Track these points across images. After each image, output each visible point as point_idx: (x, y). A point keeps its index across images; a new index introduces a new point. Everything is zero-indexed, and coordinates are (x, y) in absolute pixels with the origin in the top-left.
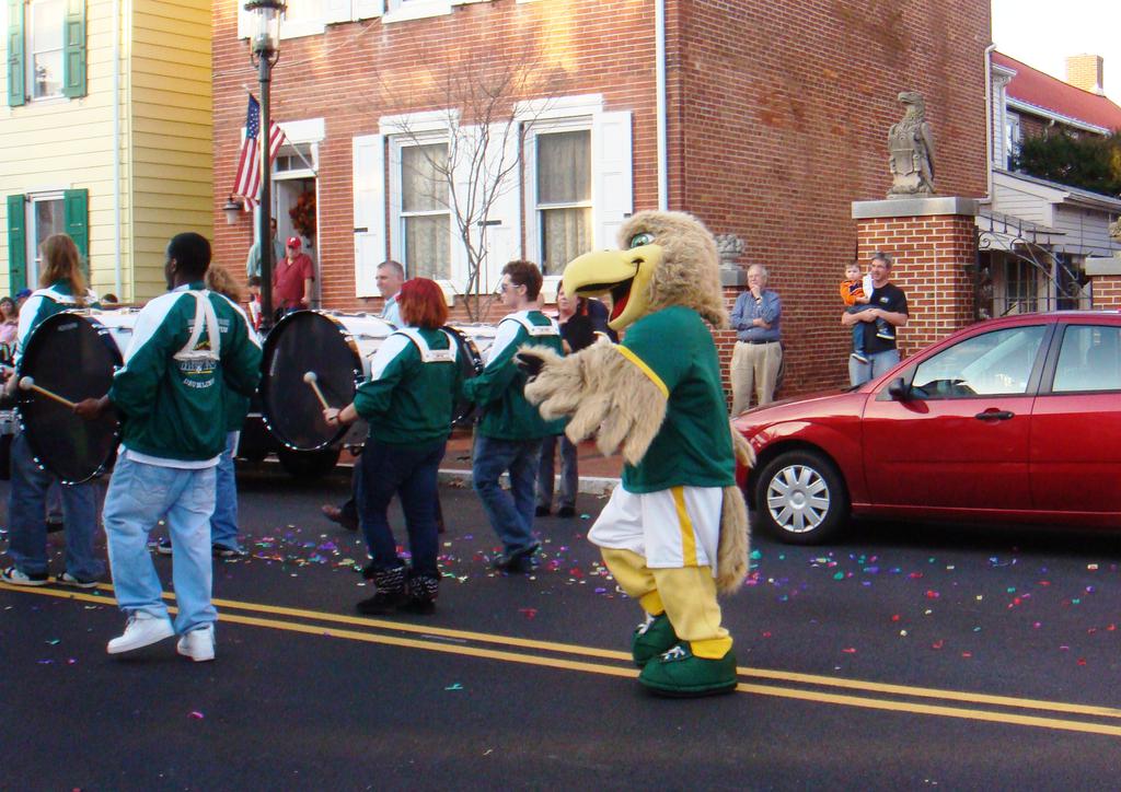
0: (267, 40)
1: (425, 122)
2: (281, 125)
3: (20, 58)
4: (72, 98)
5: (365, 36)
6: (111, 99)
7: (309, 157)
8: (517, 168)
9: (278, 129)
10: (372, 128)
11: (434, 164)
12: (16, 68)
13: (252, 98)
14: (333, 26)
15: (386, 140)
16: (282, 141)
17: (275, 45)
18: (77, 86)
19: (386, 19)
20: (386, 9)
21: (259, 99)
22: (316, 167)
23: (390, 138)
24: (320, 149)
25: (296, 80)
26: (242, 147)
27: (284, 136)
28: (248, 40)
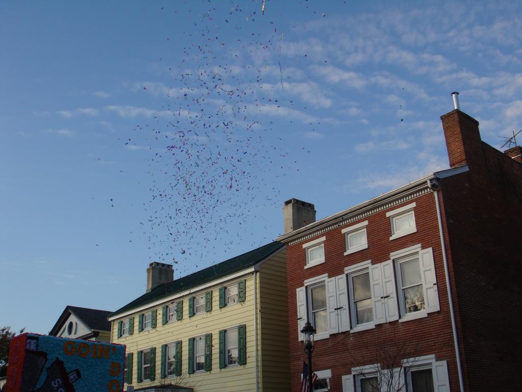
0: (309, 342)
1: (368, 369)
2: (316, 373)
3: (223, 351)
4: (241, 365)
5: (344, 338)
6: (254, 364)
7: (326, 384)
8: (405, 386)
9: (314, 374)
10: (349, 372)
11: (373, 386)
12: (222, 354)
13: (304, 363)
14: (331, 335)
15: (354, 376)
16: (316, 378)
17: (312, 344)
18: (242, 360)
19: (352, 332)
20: (351, 328)
21: (307, 363)
22: (329, 388)
23: (356, 376)
24: (330, 381)
25: (321, 355)
26: (302, 381)
27: (317, 377)
28: (302, 342)
